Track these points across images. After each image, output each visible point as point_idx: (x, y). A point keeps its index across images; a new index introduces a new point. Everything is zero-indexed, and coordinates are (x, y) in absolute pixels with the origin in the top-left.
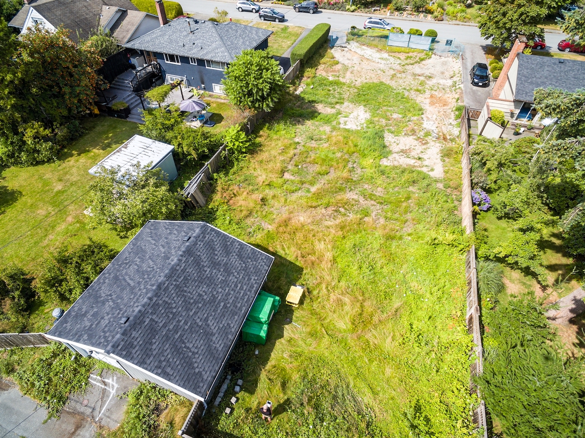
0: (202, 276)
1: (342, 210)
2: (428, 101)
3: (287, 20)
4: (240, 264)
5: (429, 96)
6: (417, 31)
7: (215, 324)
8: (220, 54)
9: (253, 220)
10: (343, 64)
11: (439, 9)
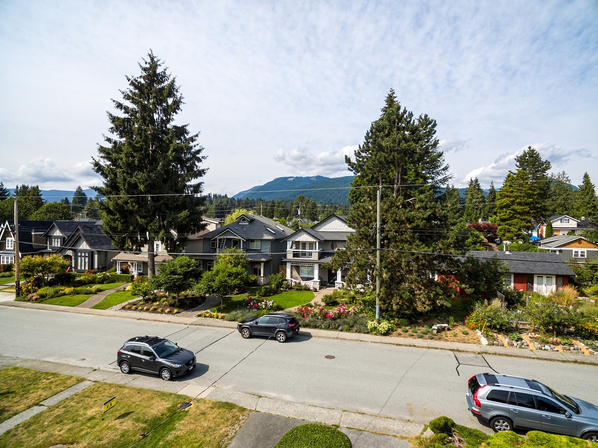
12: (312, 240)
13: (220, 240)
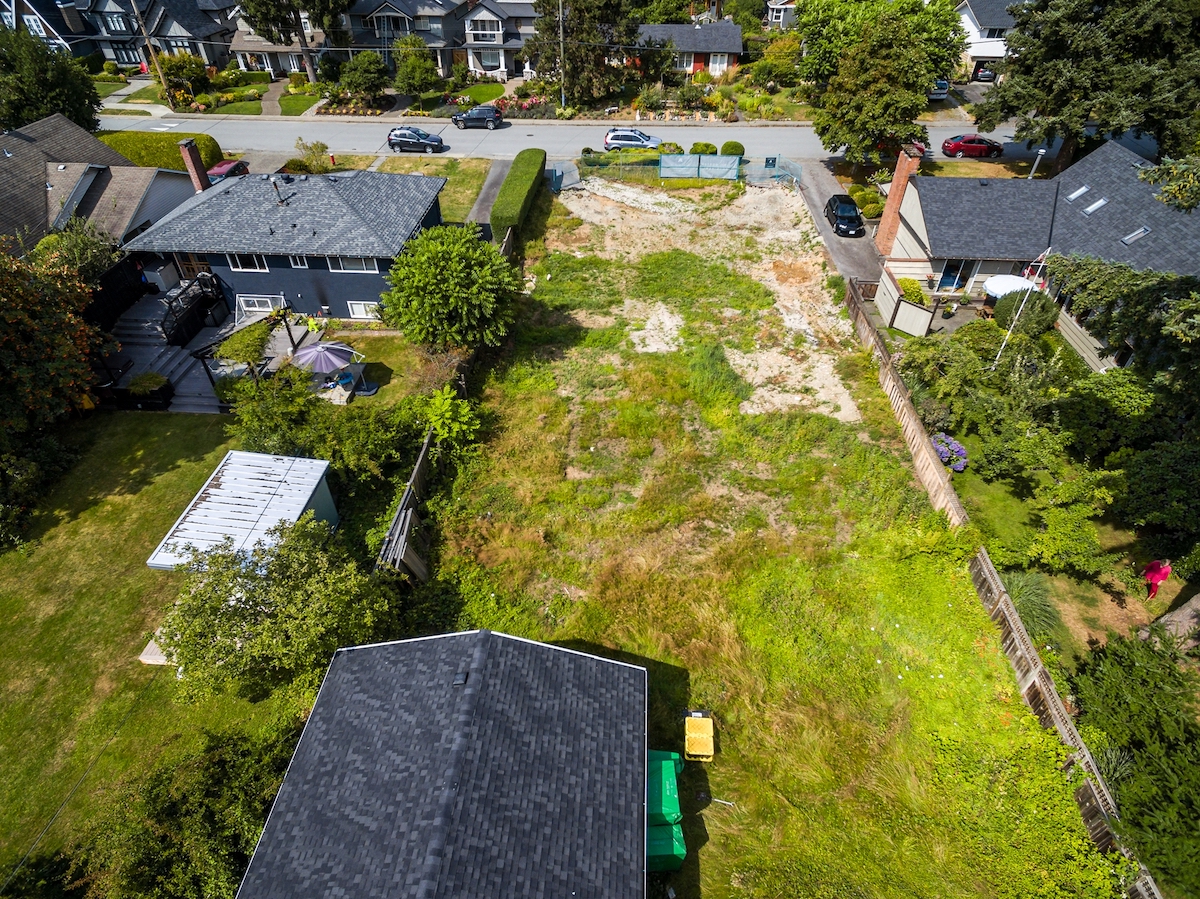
0: (524, 758)
1: (709, 524)
2: (772, 275)
3: (448, 148)
4: (589, 704)
5: (771, 265)
6: (707, 146)
7: (594, 866)
8: (360, 242)
9: (540, 586)
10: (592, 223)
11: (726, 101)
12: (494, 18)
13: (378, 18)
